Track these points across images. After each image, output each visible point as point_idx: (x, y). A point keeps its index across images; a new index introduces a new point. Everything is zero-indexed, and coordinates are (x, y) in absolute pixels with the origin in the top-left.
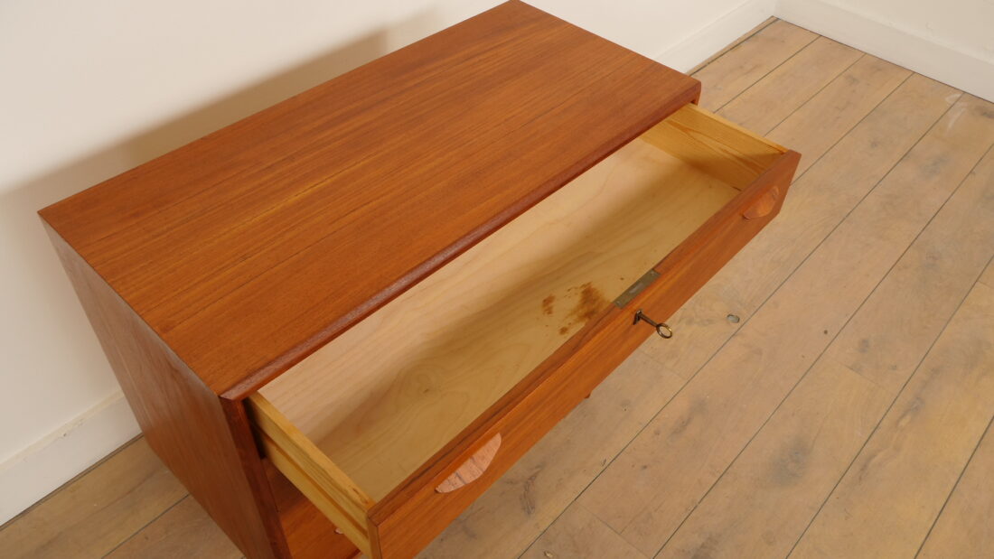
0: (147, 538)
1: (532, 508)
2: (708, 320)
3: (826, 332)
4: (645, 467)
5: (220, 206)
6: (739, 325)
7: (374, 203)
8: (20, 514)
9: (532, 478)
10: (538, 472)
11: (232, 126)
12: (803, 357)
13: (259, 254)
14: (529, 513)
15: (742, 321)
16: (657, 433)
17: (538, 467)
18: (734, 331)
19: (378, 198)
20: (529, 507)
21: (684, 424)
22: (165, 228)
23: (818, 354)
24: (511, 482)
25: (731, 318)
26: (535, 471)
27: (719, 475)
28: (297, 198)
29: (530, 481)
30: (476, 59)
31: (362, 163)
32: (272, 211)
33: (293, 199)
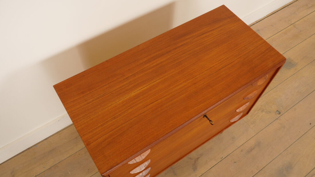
0: (79, 154)
1: (196, 169)
2: (269, 112)
3: (310, 124)
4: (235, 162)
5: (109, 93)
6: (279, 115)
7: (159, 101)
8: (45, 139)
9: (198, 159)
10: (200, 157)
11: (117, 56)
12: (300, 132)
13: (119, 117)
14: (194, 170)
15: (281, 114)
16: (242, 151)
17: (200, 155)
18: (277, 117)
19: (161, 99)
20: (195, 169)
21: (252, 149)
22: (91, 100)
23: (305, 132)
24: (191, 159)
25: (277, 112)
26: (199, 156)
27: (259, 170)
28: (134, 93)
29: (197, 159)
30: (205, 35)
31: (158, 81)
32: (125, 99)
33: (133, 94)
